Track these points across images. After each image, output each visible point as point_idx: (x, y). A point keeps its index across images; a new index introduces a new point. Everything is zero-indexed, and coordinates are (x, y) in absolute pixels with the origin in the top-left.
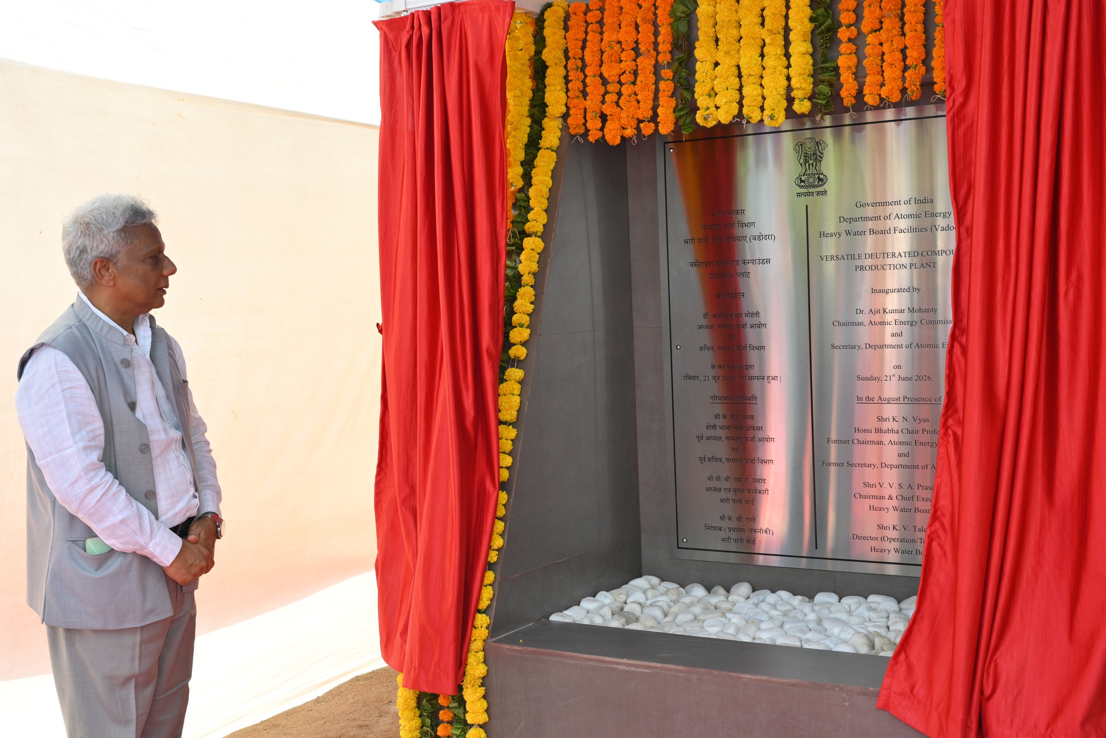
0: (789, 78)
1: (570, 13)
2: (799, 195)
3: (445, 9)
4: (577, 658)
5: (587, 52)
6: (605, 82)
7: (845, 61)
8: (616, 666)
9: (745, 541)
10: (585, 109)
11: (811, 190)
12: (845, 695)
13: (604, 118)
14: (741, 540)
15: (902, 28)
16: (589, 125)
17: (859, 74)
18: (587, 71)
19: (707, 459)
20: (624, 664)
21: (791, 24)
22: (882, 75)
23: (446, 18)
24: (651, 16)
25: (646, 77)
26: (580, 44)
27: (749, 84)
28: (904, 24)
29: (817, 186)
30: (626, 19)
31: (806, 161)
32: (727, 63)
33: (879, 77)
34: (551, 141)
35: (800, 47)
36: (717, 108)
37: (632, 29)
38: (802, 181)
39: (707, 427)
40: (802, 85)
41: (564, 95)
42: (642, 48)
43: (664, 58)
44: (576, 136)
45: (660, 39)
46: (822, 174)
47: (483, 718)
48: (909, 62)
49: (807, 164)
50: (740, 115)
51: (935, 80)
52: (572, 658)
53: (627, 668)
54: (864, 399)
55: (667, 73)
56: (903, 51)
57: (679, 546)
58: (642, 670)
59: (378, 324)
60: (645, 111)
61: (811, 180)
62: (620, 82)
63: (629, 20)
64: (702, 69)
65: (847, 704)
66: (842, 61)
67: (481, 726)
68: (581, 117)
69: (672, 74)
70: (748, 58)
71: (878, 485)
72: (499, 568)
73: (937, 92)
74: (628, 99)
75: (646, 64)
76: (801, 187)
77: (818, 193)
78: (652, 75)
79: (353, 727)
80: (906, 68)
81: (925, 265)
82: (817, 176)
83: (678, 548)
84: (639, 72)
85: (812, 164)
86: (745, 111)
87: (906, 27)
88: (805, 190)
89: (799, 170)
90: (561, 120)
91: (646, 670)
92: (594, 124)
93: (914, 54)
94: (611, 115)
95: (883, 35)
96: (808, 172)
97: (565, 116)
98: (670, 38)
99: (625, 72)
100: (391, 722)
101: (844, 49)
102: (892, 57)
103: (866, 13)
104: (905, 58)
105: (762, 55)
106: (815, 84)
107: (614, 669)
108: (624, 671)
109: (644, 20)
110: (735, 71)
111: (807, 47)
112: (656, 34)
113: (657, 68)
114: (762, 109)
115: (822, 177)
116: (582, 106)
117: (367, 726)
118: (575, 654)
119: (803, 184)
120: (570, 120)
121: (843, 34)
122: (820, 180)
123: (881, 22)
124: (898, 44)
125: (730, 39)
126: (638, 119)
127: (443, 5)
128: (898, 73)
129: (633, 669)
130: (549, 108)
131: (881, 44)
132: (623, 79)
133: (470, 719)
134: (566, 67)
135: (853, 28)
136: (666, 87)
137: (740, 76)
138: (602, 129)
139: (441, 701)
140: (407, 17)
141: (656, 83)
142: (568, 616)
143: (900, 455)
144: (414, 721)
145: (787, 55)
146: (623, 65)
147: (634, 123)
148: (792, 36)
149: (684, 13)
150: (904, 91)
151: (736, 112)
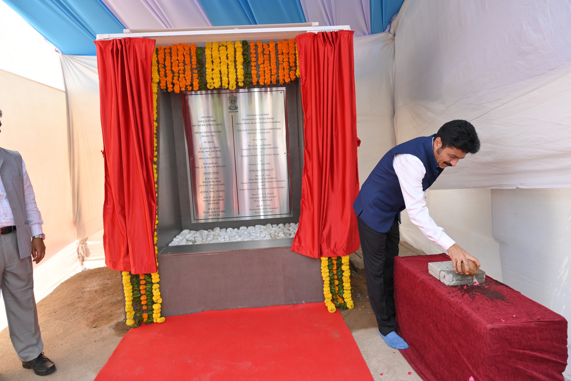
0: (237, 76)
1: (158, 49)
2: (229, 112)
3: (127, 39)
4: (193, 254)
5: (166, 62)
6: (173, 72)
7: (254, 72)
8: (207, 254)
9: (216, 215)
10: (166, 81)
11: (233, 111)
12: (281, 249)
13: (173, 84)
14: (215, 215)
15: (270, 64)
16: (168, 86)
17: (258, 76)
18: (167, 68)
19: (203, 192)
20: (210, 253)
21: (237, 59)
22: (265, 77)
23: (127, 43)
24: (189, 53)
25: (188, 73)
26: (163, 59)
27: (224, 76)
28: (270, 63)
29: (235, 110)
30: (180, 53)
31: (231, 102)
32: (217, 70)
33: (264, 77)
34: (155, 91)
35: (240, 67)
36: (214, 83)
37: (182, 56)
38: (230, 108)
39: (203, 182)
40: (241, 77)
41: (158, 76)
42: (187, 63)
43: (194, 66)
44: (163, 90)
45: (193, 60)
46: (237, 106)
47: (158, 280)
48: (272, 74)
49: (232, 103)
50: (221, 86)
51: (280, 79)
52: (191, 254)
53: (211, 254)
54: (251, 171)
55: (196, 71)
56: (271, 70)
57: (195, 219)
58: (216, 254)
59: (101, 151)
60: (189, 83)
61: (233, 108)
62: (179, 73)
63: (181, 53)
64: (208, 71)
65: (281, 252)
66: (253, 72)
67: (157, 283)
68: (165, 83)
69: (197, 72)
70: (224, 69)
71: (256, 195)
72: (157, 230)
73: (281, 83)
74: (182, 78)
75: (188, 68)
76: (230, 110)
77: (236, 112)
78: (190, 72)
79: (75, 299)
80: (271, 75)
81: (267, 132)
82: (235, 107)
83: (194, 220)
84: (186, 70)
85: (233, 103)
86: (223, 84)
87: (271, 64)
88: (232, 111)
89: (229, 105)
90: (157, 84)
91: (217, 254)
92: (170, 86)
93: (274, 71)
94: (176, 83)
95: (265, 65)
96: (232, 105)
97: (159, 83)
98: (196, 60)
99: (181, 70)
100: (89, 294)
101: (253, 68)
102: (268, 72)
103: (260, 58)
104: (271, 72)
105: (228, 68)
106: (245, 78)
107: (206, 255)
108: (210, 255)
109: (187, 54)
110: (219, 72)
111: (242, 67)
112: (191, 58)
113: (192, 69)
114: (228, 84)
115: (236, 107)
116: (165, 80)
117: (80, 297)
118: (192, 253)
119: (231, 109)
120: (161, 84)
121: (253, 64)
122: (236, 108)
123: (264, 62)
124: (269, 68)
125: (218, 62)
126: (186, 85)
127: (126, 38)
128: (270, 76)
129: (213, 254)
130: (154, 79)
131: (264, 68)
132: (180, 72)
133: (153, 281)
134: (158, 66)
135: (255, 62)
136: (195, 76)
137: (221, 74)
138: (173, 88)
139: (141, 278)
140: (111, 40)
141: (192, 74)
142: (173, 244)
143: (262, 186)
144: (130, 287)
145: (236, 69)
146: (180, 67)
147: (185, 86)
148: (237, 63)
149: (201, 53)
150: (271, 82)
151: (220, 85)
